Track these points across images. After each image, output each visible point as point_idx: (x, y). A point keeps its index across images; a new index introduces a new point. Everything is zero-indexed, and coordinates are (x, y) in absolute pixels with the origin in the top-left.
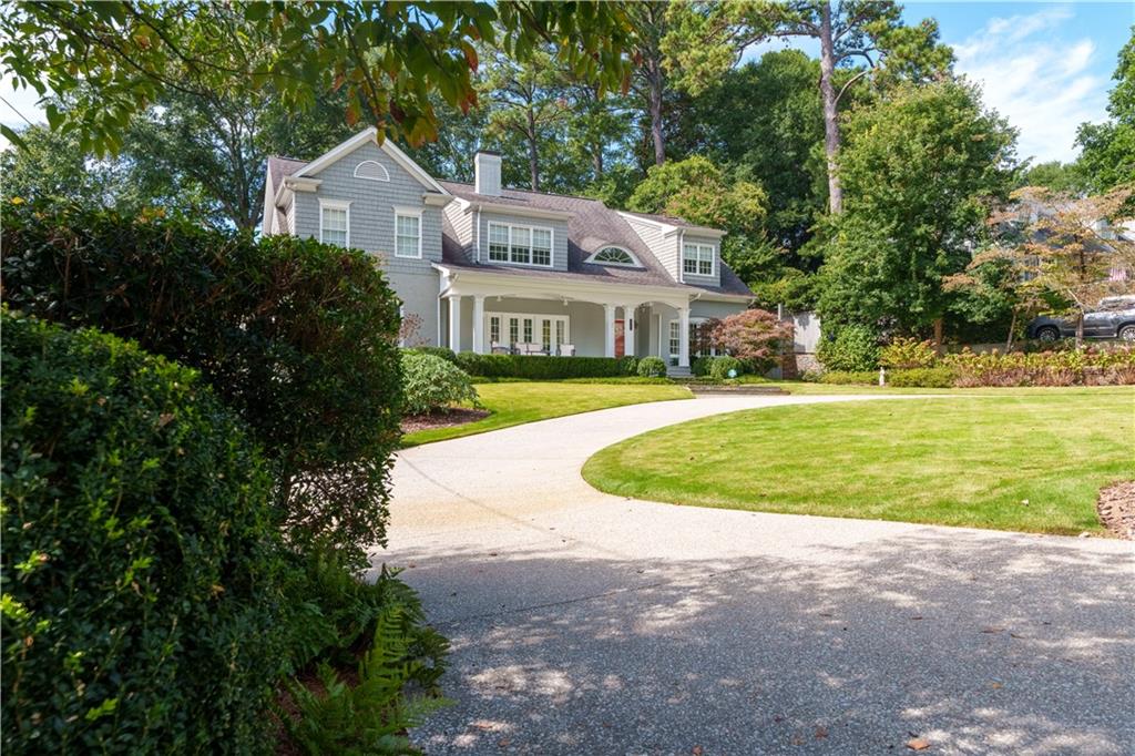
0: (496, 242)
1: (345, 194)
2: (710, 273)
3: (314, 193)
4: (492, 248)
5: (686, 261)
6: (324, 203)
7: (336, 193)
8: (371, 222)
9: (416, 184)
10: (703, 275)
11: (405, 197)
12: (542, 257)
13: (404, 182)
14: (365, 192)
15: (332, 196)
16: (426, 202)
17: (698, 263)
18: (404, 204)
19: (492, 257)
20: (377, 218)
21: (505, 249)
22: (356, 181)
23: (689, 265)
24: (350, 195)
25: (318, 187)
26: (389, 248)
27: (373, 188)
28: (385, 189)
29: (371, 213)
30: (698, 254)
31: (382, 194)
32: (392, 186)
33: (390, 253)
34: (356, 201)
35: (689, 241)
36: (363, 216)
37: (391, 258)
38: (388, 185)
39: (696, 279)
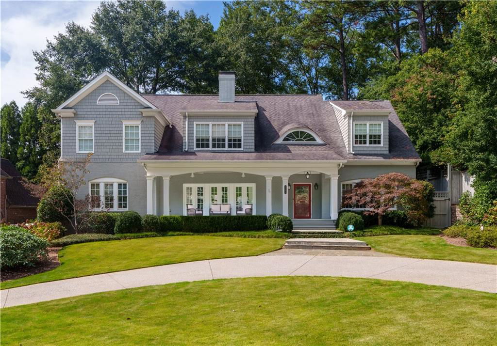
0: (201, 136)
1: (91, 116)
3: (72, 117)
4: (198, 140)
5: (356, 136)
6: (79, 123)
7: (86, 116)
8: (108, 132)
9: (136, 104)
10: (373, 145)
11: (129, 113)
12: (235, 143)
13: (128, 104)
14: (104, 113)
15: (84, 118)
16: (143, 115)
17: (368, 137)
18: (129, 118)
19: (198, 146)
20: (111, 129)
21: (208, 140)
22: (98, 107)
23: (359, 139)
24: (95, 116)
25: (75, 114)
26: (119, 147)
27: (109, 110)
28: (117, 110)
29: (108, 126)
30: (367, 129)
31: (115, 113)
32: (121, 107)
33: (120, 150)
34: (98, 119)
35: (358, 120)
36: (102, 129)
37: (121, 154)
38: (119, 107)
39: (365, 149)
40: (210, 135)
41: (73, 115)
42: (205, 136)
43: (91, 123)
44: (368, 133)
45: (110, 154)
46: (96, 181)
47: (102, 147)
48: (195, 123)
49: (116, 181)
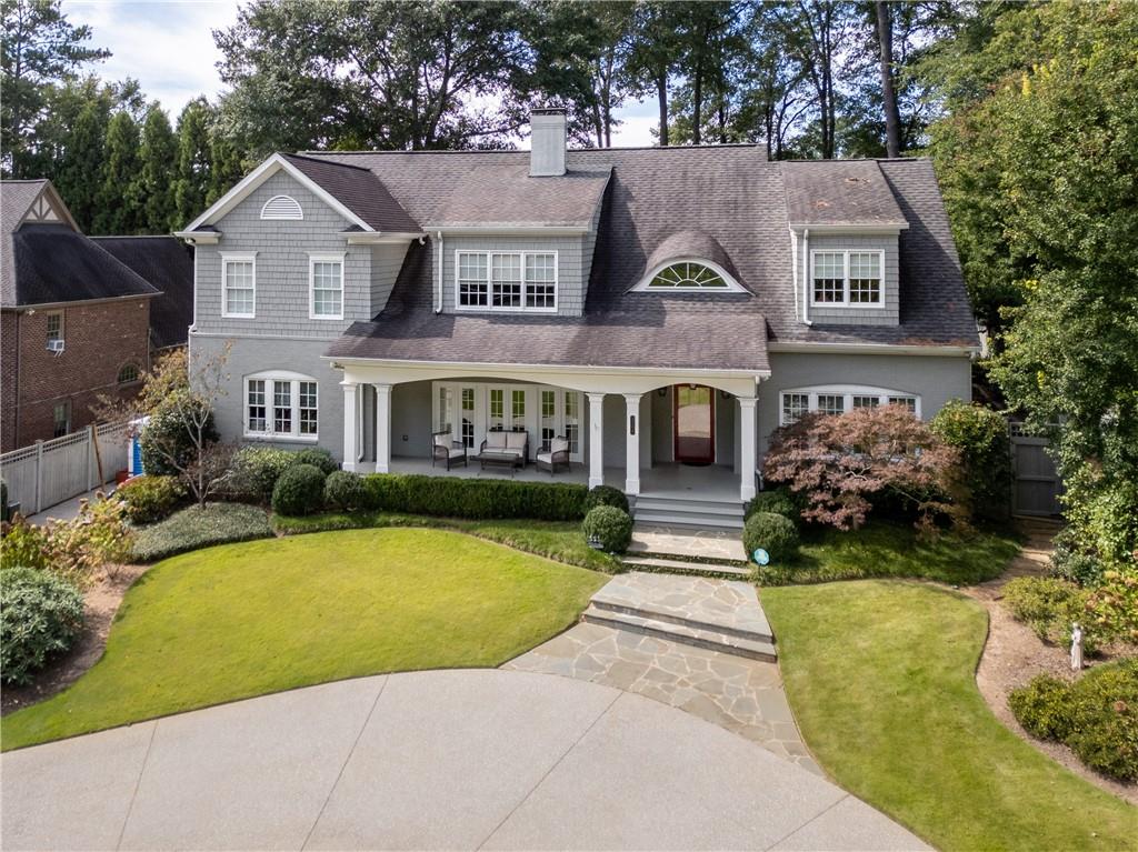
0: (469, 279)
1: (250, 243)
2: (875, 298)
3: (215, 245)
4: (463, 288)
5: (818, 283)
6: (227, 257)
7: (240, 243)
8: (282, 276)
9: (336, 218)
10: (860, 305)
11: (322, 237)
12: (541, 296)
13: (321, 218)
14: (274, 237)
15: (236, 247)
16: (349, 242)
17: (846, 285)
18: (321, 247)
19: (464, 300)
20: (288, 269)
21: (483, 288)
22: (263, 224)
23: (827, 289)
24: (257, 243)
25: (219, 238)
26: (302, 308)
27: (284, 230)
28: (297, 231)
29: (282, 263)
30: (845, 265)
31: (292, 237)
32: (308, 224)
33: (303, 314)
34: (260, 250)
35: (823, 246)
36: (271, 269)
37: (305, 321)
38: (302, 224)
39: (840, 314)
40: (489, 278)
41: (216, 241)
42: (477, 279)
43: (250, 257)
44: (846, 277)
45: (283, 320)
46: (258, 377)
47: (270, 307)
48: (457, 253)
49: (295, 379)
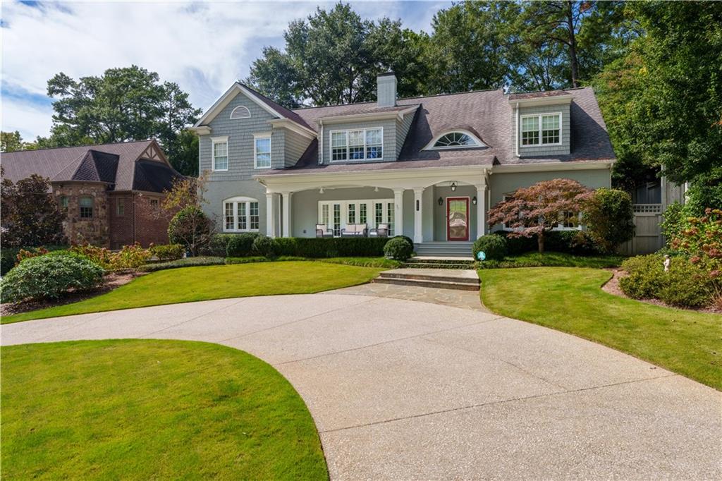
0: (337, 146)
1: (225, 132)
2: (557, 140)
3: (208, 135)
4: (334, 151)
5: (525, 134)
6: (215, 140)
7: (220, 132)
8: (241, 148)
10: (548, 145)
11: (260, 126)
12: (375, 152)
13: (260, 116)
14: (238, 128)
15: (219, 135)
16: (274, 127)
17: (540, 134)
18: (260, 131)
19: (334, 158)
20: (244, 144)
21: (345, 150)
22: (231, 122)
23: (529, 138)
24: (228, 132)
25: (211, 131)
26: (251, 164)
27: (241, 124)
28: (248, 124)
29: (241, 141)
30: (540, 123)
31: (246, 127)
32: (253, 120)
33: (251, 167)
34: (231, 135)
35: (527, 113)
36: (236, 145)
37: (252, 170)
38: (250, 120)
39: (536, 150)
40: (347, 145)
41: (209, 132)
42: (341, 146)
43: (225, 139)
44: (540, 130)
45: (242, 171)
46: (229, 201)
47: (235, 164)
48: (331, 132)
49: (248, 200)
